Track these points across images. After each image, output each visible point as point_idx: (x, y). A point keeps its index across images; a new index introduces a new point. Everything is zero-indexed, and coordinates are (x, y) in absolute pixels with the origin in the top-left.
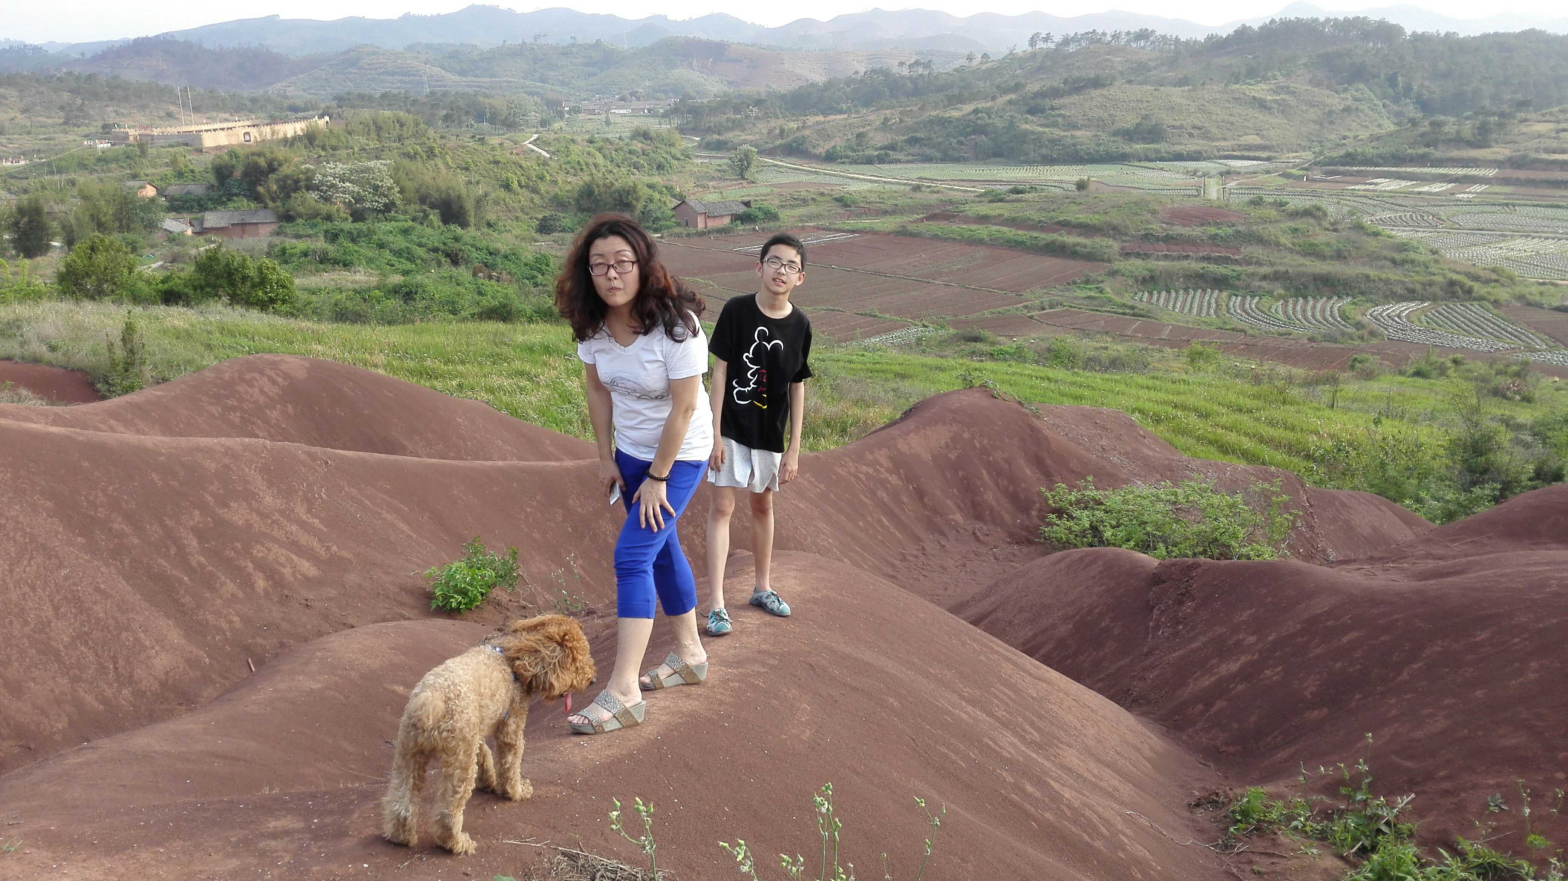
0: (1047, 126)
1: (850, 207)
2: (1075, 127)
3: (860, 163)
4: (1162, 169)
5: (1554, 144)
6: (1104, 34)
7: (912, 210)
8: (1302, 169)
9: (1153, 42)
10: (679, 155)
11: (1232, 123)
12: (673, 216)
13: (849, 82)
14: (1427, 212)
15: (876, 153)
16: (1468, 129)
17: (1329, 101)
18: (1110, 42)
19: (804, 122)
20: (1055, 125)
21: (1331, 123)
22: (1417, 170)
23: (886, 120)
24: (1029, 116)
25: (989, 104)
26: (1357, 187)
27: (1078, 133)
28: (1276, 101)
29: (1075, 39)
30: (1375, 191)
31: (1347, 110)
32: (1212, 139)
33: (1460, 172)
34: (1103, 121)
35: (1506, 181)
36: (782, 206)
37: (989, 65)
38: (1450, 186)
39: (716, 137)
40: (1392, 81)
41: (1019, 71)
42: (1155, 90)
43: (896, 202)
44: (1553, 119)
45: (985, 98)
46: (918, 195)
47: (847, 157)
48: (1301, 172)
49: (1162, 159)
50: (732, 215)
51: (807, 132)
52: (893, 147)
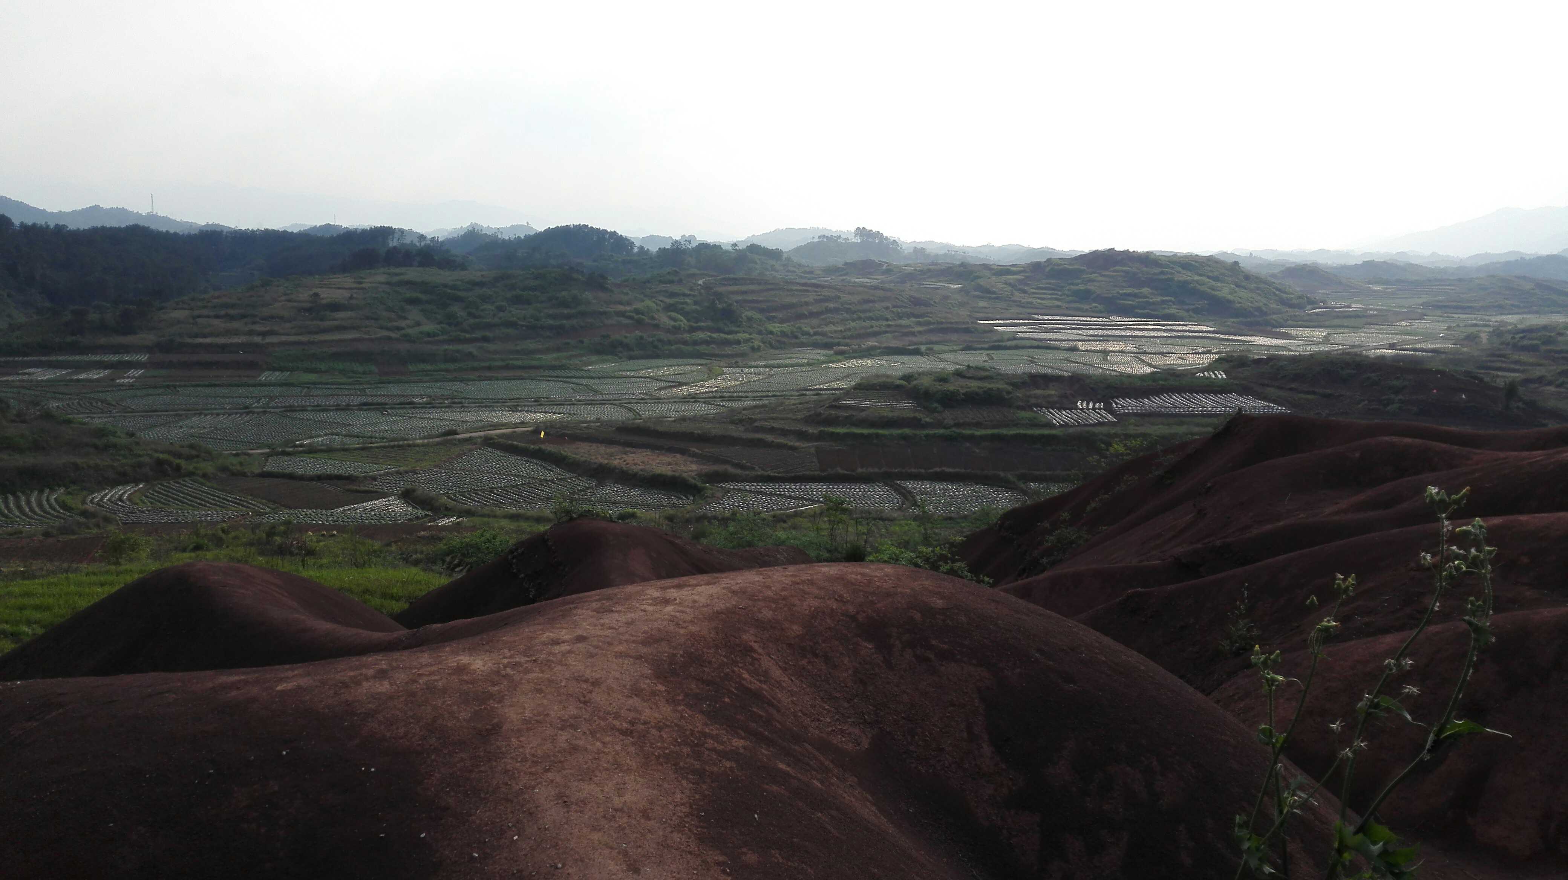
5: (195, 329)
16: (110, 317)
22: (70, 358)
26: (10, 378)
30: (31, 381)
33: (115, 358)
35: (159, 365)
38: (107, 372)
40: (12, 270)
44: (186, 306)
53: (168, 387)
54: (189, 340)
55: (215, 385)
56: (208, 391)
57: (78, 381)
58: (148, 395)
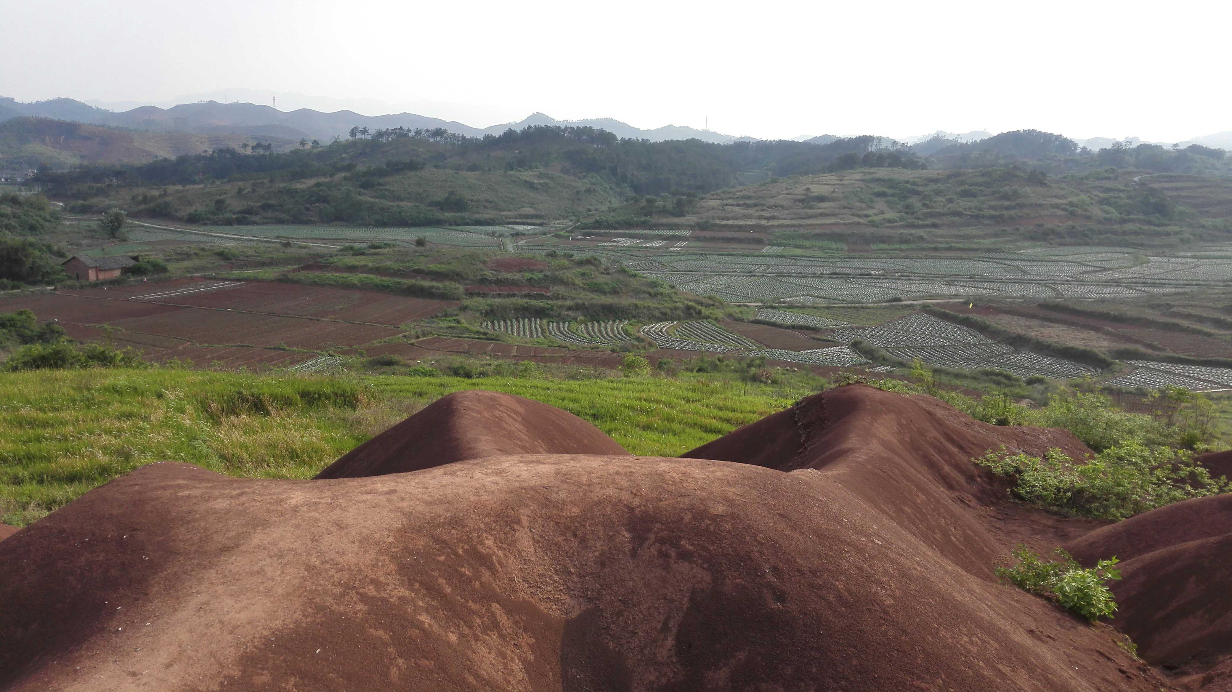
0: (377, 198)
1: (230, 259)
2: (399, 199)
3: (221, 225)
4: (468, 231)
5: (723, 214)
6: (409, 131)
7: (286, 261)
8: (567, 232)
9: (446, 139)
10: (48, 218)
11: (513, 199)
12: (63, 270)
13: (199, 158)
14: (654, 261)
15: (234, 216)
16: (670, 204)
17: (575, 184)
18: (413, 137)
19: (165, 191)
20: (383, 197)
21: (580, 199)
22: (643, 232)
23: (240, 190)
24: (362, 190)
25: (327, 180)
26: (606, 244)
27: (402, 204)
28: (540, 184)
29: (387, 133)
30: (618, 247)
31: (588, 191)
32: (501, 211)
33: (670, 233)
34: (420, 195)
35: (698, 239)
36: (168, 260)
37: (320, 149)
38: (664, 242)
39: (80, 202)
40: (614, 171)
41: (344, 155)
42: (456, 173)
43: (271, 256)
44: (719, 198)
45: (324, 174)
46: (289, 250)
47: (209, 219)
48: (567, 234)
49: (467, 224)
50: (122, 268)
51: (169, 199)
52: (249, 211)
53: (702, 254)
54: (718, 222)
55: (732, 255)
56: (728, 258)
57: (647, 247)
58: (688, 260)
